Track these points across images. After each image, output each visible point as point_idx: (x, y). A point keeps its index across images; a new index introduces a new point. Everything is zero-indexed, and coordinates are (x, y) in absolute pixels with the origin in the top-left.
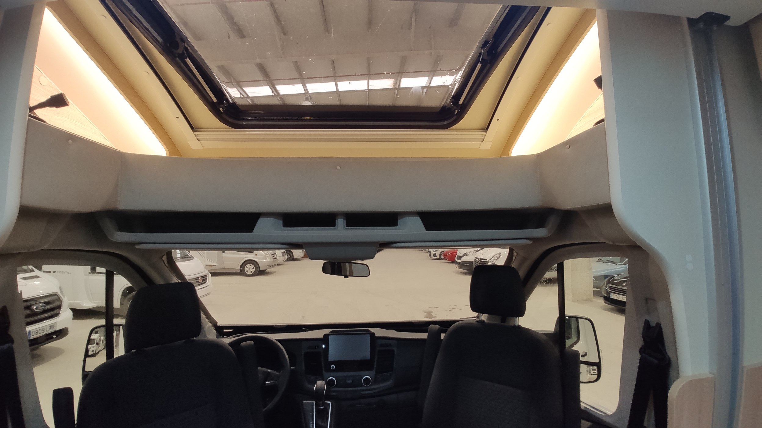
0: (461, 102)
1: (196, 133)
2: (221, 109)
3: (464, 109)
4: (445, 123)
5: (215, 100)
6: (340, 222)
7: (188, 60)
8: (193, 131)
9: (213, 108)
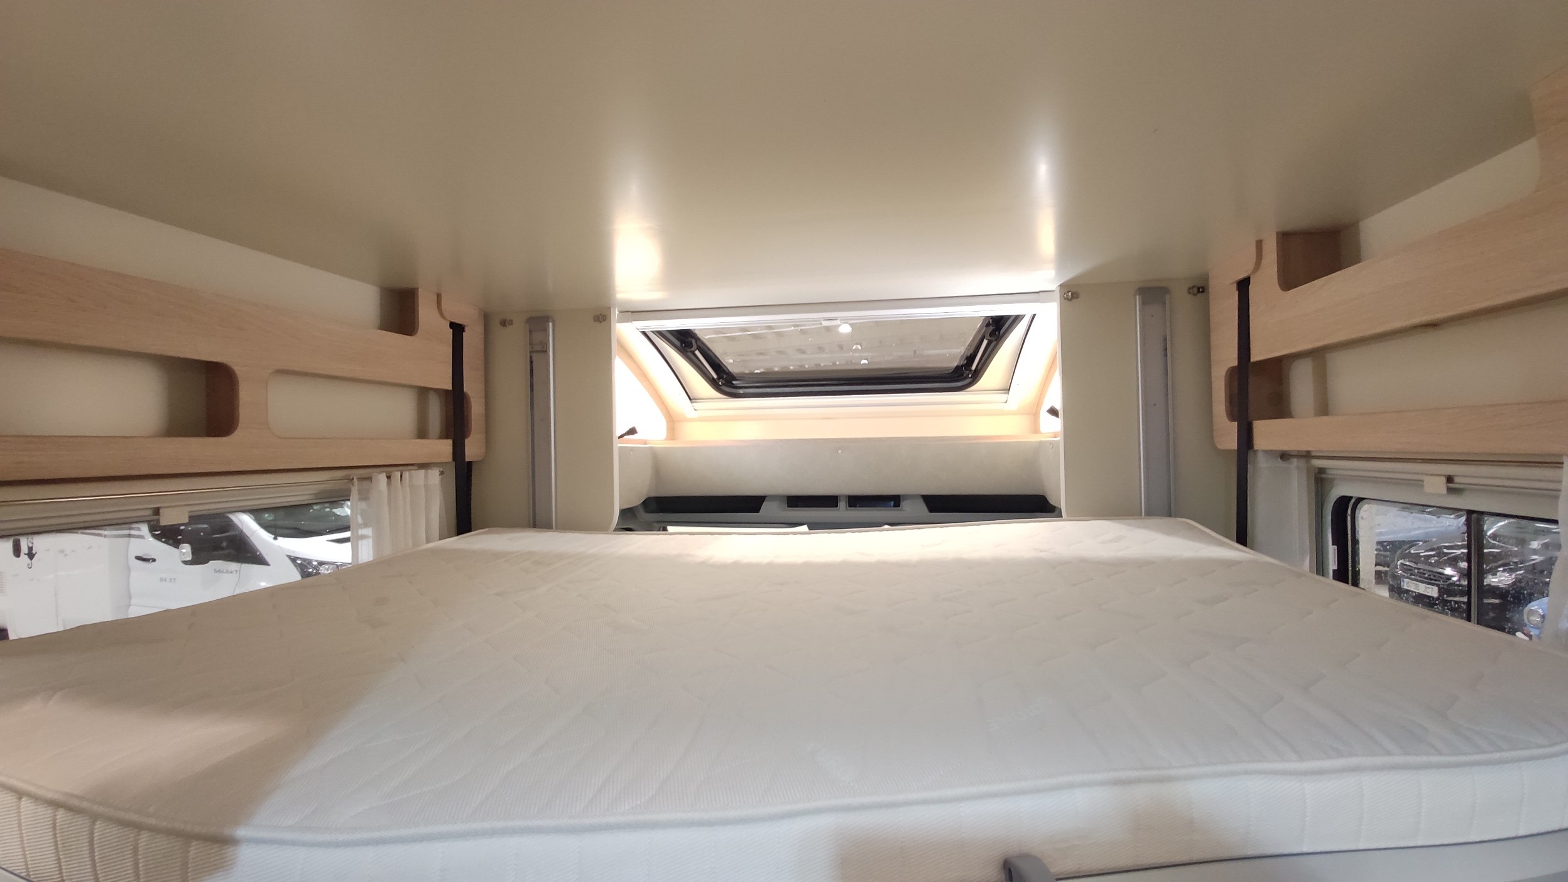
0: (973, 368)
1: (694, 404)
2: (720, 383)
3: (977, 375)
4: (959, 384)
5: (715, 376)
6: (842, 504)
7: (697, 352)
8: (692, 403)
9: (714, 383)
